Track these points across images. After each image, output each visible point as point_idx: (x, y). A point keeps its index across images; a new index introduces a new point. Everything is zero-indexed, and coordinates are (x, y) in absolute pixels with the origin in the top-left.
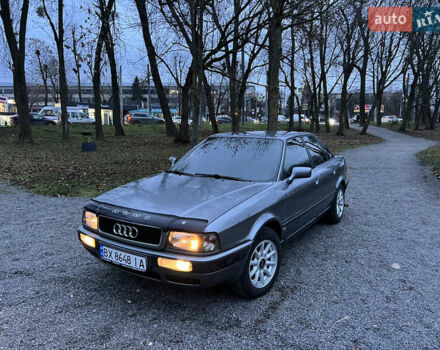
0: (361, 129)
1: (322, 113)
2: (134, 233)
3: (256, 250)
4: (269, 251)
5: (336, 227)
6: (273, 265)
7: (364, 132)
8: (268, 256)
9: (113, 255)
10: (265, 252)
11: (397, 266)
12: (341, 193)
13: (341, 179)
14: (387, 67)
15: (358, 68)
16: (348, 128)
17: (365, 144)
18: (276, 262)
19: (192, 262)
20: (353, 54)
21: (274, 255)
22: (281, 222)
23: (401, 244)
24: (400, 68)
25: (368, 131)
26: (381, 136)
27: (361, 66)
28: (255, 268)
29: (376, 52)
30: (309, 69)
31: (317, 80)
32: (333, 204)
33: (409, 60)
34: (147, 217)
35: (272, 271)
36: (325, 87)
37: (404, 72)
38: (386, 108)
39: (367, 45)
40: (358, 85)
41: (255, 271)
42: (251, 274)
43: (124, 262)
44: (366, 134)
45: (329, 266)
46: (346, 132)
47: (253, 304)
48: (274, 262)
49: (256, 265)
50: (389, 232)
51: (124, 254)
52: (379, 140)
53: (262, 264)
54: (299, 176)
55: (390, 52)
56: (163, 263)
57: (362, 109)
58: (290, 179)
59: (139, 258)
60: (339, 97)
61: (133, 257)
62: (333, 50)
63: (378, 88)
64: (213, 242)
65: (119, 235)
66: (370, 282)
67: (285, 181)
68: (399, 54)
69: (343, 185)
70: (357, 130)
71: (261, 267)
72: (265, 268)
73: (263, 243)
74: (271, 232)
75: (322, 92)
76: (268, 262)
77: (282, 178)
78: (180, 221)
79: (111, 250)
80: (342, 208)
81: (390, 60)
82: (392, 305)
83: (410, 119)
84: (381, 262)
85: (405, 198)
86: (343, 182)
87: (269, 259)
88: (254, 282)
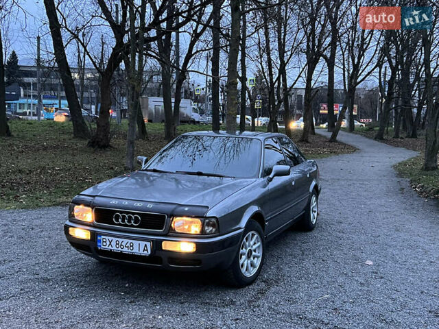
0: (329, 135)
1: (281, 113)
2: (136, 220)
3: (245, 240)
4: (255, 243)
5: (310, 234)
6: (258, 257)
7: (333, 139)
8: (254, 247)
9: (113, 243)
10: (252, 243)
11: (370, 263)
12: (314, 199)
13: (314, 183)
14: (359, 59)
15: (325, 57)
16: (314, 133)
17: (336, 153)
18: (260, 254)
19: (196, 243)
20: (319, 41)
21: (259, 247)
22: (265, 217)
23: (375, 247)
24: (375, 60)
25: (338, 138)
26: (354, 144)
27: (329, 56)
28: (244, 257)
29: (346, 40)
30: (265, 56)
31: (276, 71)
32: (307, 209)
33: (385, 51)
34: (150, 206)
35: (257, 262)
36: (285, 80)
37: (379, 65)
38: (360, 109)
39: (335, 31)
40: (325, 79)
41: (243, 260)
42: (241, 262)
43: (125, 249)
44: (336, 141)
45: (308, 264)
46: (311, 138)
47: (243, 291)
48: (259, 253)
49: (244, 254)
50: (363, 237)
51: (126, 241)
52: (353, 149)
53: (249, 255)
54: (279, 174)
55: (363, 39)
56: (168, 246)
57: (331, 109)
58: (271, 176)
59: (143, 244)
60: (303, 93)
61: (136, 243)
62: (296, 35)
63: (349, 84)
64: (213, 226)
65: (120, 225)
66: (346, 274)
67: (266, 178)
68: (373, 43)
69: (317, 191)
70: (325, 137)
71: (249, 257)
72: (252, 258)
73: (250, 233)
74: (257, 224)
75: (281, 86)
76: (254, 253)
77: (263, 176)
78: (182, 208)
79: (111, 238)
80: (316, 214)
81: (362, 50)
82: (365, 288)
83: (389, 124)
84: (356, 260)
85: (379, 209)
86: (316, 187)
87: (255, 251)
88: (243, 270)
